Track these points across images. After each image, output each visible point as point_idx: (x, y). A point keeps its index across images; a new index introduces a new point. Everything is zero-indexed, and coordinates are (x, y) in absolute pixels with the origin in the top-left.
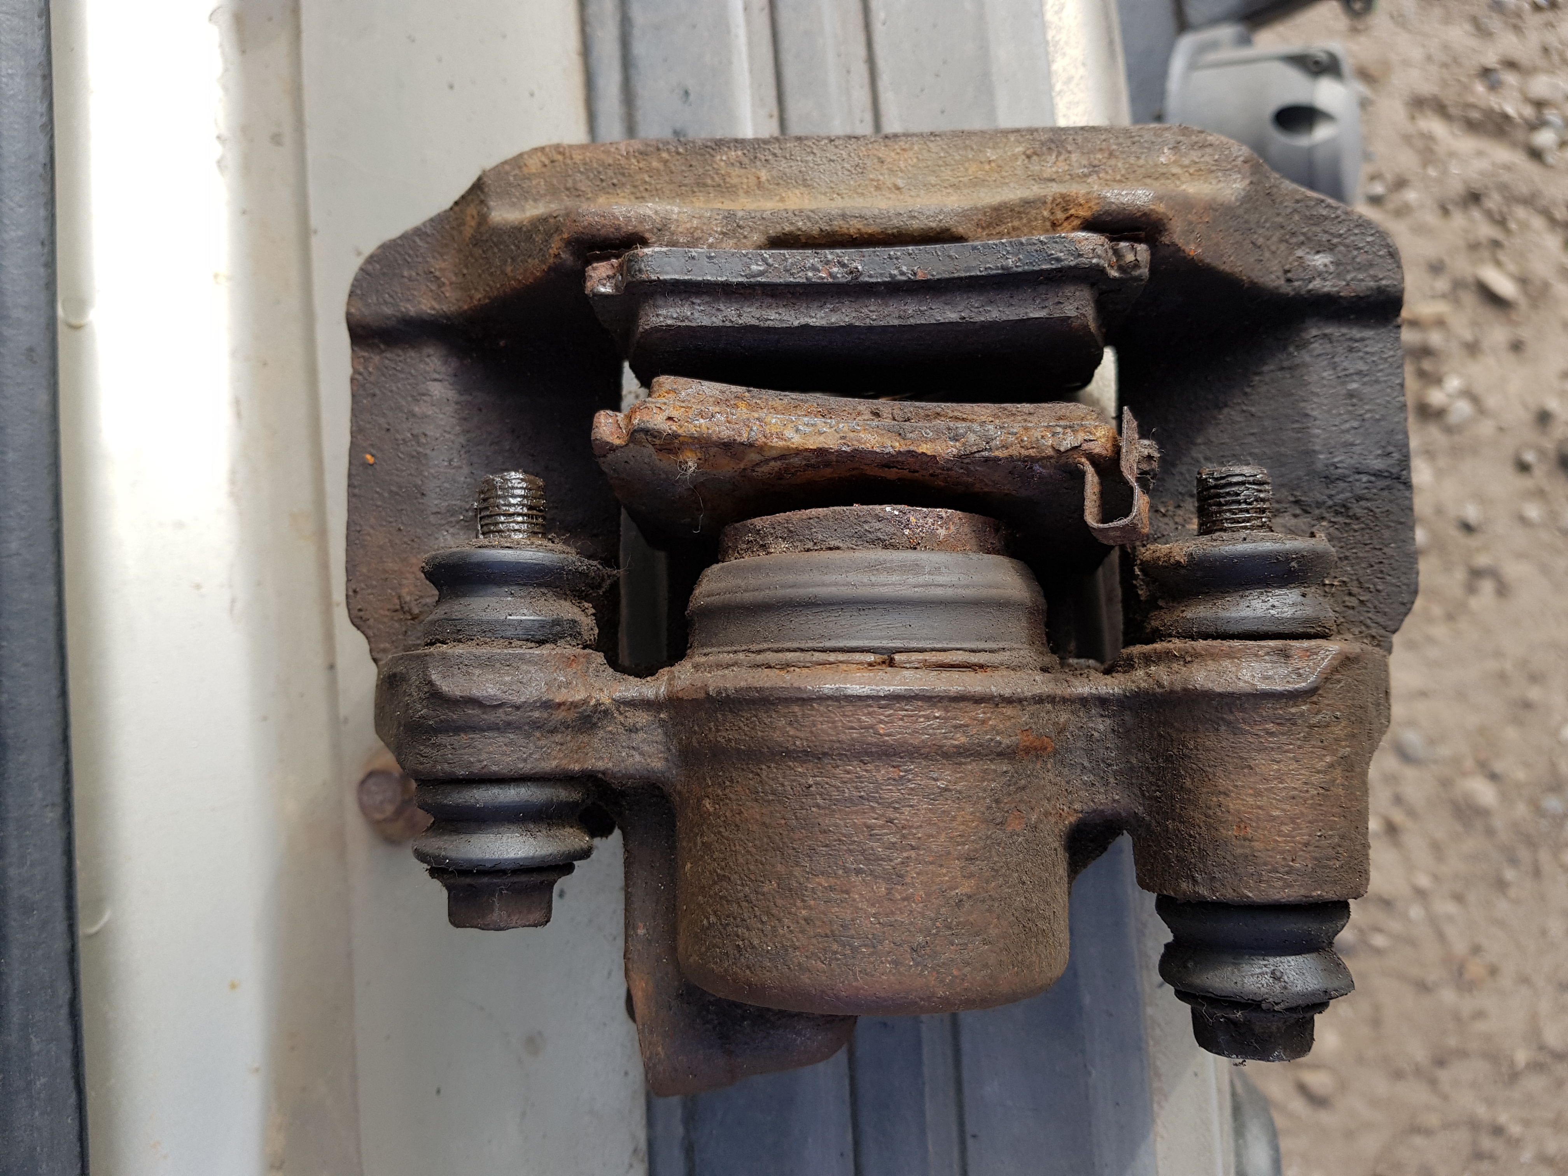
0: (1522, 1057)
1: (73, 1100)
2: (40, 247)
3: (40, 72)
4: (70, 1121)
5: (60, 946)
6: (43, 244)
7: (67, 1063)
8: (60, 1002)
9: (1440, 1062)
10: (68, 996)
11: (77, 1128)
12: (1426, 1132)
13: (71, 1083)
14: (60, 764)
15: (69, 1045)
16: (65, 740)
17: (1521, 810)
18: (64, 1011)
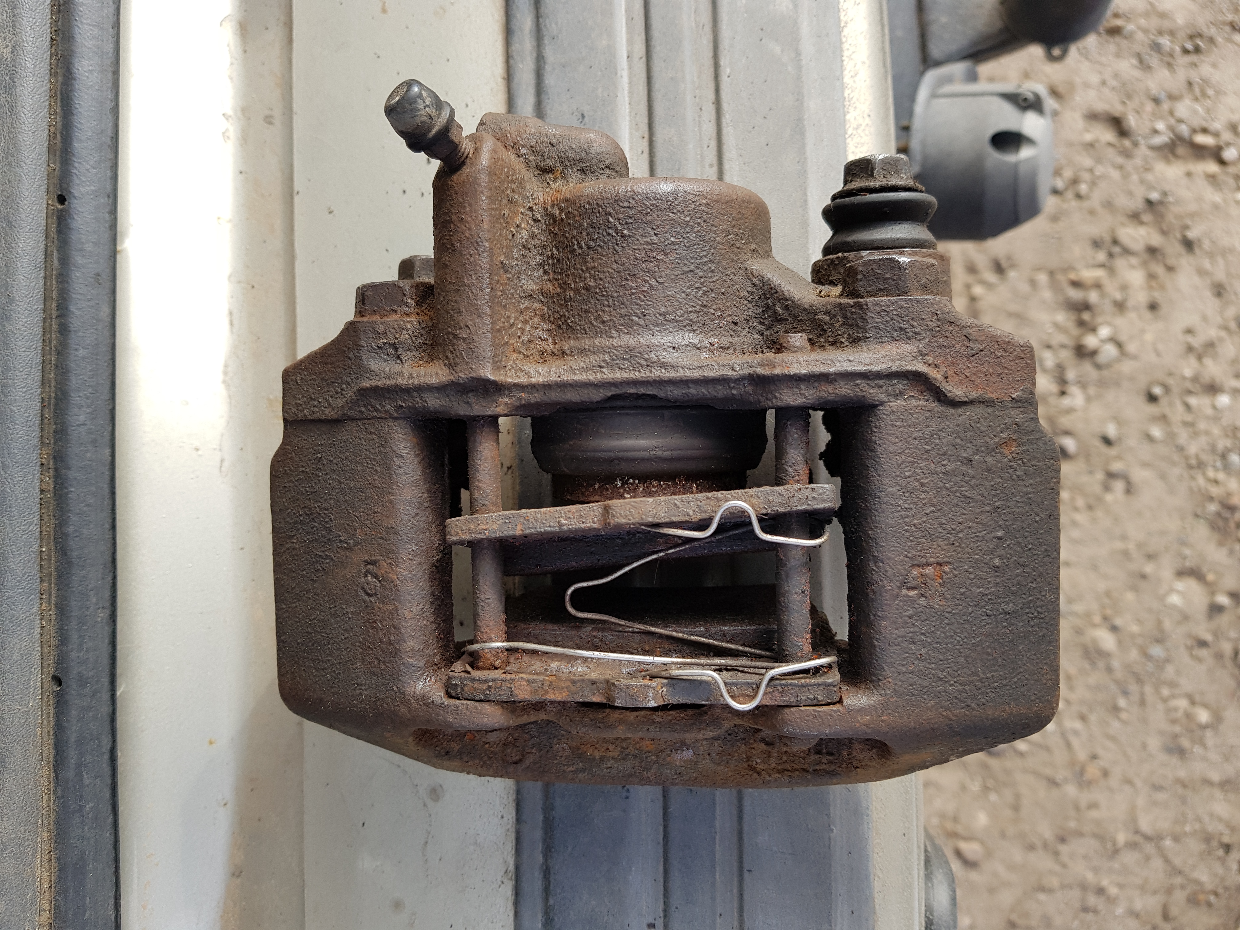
0: (1122, 838)
1: (110, 820)
2: (106, 199)
3: (111, 69)
4: (108, 835)
5: (105, 709)
6: (108, 196)
7: (107, 794)
8: (104, 751)
9: (1062, 840)
10: (109, 746)
11: (113, 840)
12: (1049, 891)
13: (110, 808)
14: (109, 579)
15: (109, 781)
16: (114, 561)
17: (1134, 654)
18: (106, 756)
